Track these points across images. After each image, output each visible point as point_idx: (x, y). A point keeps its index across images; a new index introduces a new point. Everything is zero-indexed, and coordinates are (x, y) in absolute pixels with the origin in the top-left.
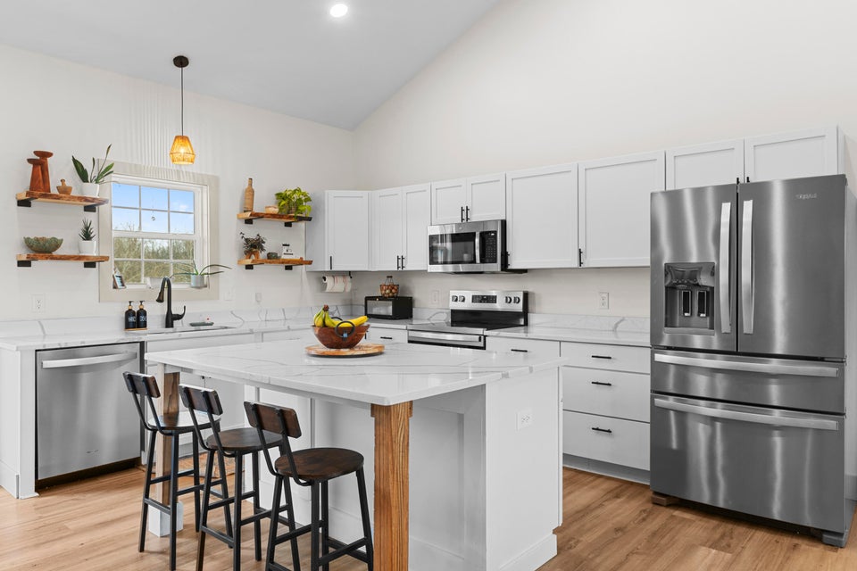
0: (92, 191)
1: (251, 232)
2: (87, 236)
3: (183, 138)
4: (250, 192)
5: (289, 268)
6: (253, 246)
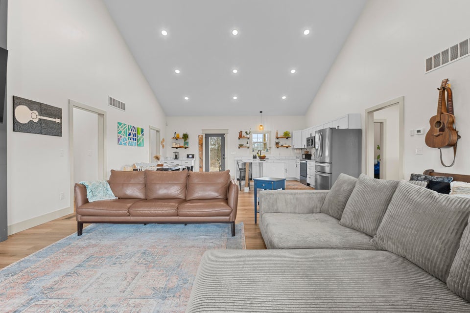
0: (248, 136)
1: (277, 141)
2: (247, 143)
3: (261, 126)
4: (277, 133)
5: (287, 148)
6: (277, 144)
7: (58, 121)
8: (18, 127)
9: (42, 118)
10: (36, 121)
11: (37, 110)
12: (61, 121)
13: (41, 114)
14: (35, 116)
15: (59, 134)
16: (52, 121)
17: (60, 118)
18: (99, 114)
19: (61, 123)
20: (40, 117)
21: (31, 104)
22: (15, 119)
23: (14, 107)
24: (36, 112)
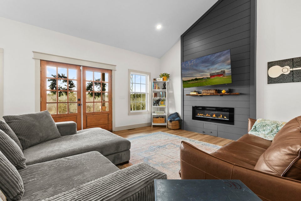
8: (271, 81)
9: (294, 69)
11: (288, 65)
13: (292, 67)
14: (287, 70)
20: (292, 70)
21: (282, 63)
22: (268, 76)
23: (268, 69)
24: (288, 67)
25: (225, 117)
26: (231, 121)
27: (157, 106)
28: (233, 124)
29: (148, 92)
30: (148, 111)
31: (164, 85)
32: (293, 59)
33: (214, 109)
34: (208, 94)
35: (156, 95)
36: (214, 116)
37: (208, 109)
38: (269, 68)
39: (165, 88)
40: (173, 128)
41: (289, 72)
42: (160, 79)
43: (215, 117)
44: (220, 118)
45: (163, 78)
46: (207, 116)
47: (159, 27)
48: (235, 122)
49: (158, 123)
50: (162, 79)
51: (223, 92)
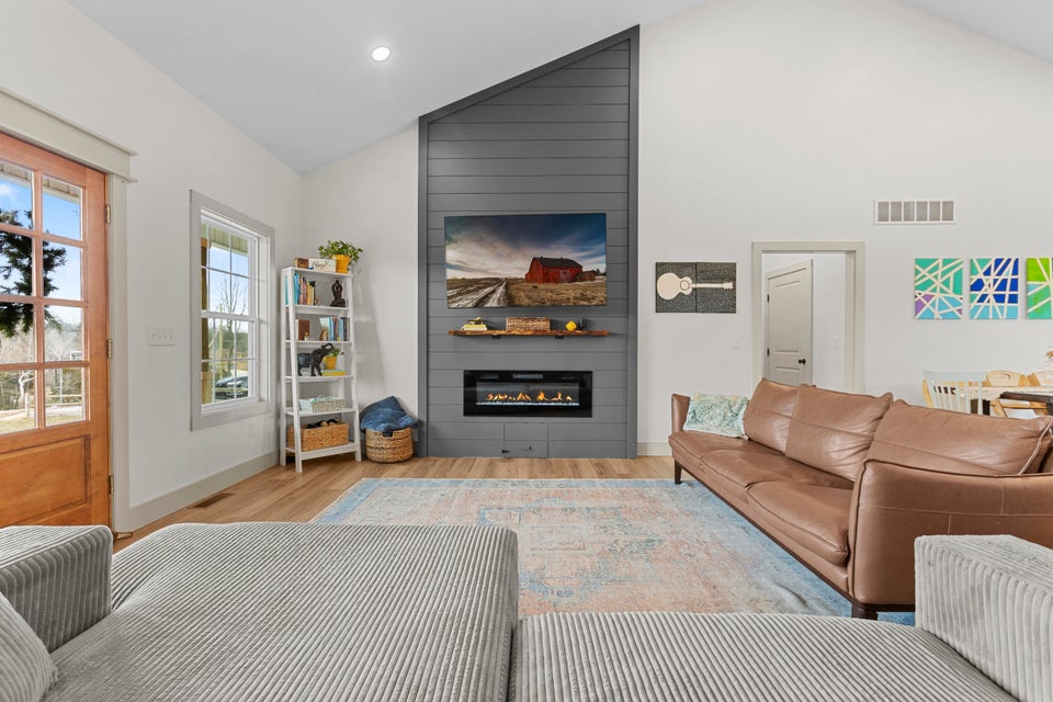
7: (728, 285)
8: (662, 306)
9: (699, 285)
10: (688, 292)
11: (689, 276)
12: (734, 285)
13: (696, 280)
14: (686, 285)
15: (730, 307)
16: (716, 289)
17: (733, 279)
18: (848, 252)
19: (734, 289)
20: (694, 286)
21: (680, 269)
22: (657, 294)
23: (657, 279)
24: (689, 279)
25: (569, 398)
26: (584, 408)
27: (313, 375)
28: (591, 416)
29: (263, 316)
30: (261, 400)
31: (337, 288)
32: (696, 264)
33: (541, 376)
34: (529, 333)
35: (304, 328)
36: (541, 397)
37: (519, 376)
38: (658, 275)
39: (339, 302)
40: (398, 457)
41: (690, 291)
42: (322, 261)
43: (543, 401)
44: (557, 401)
45: (337, 261)
46: (521, 401)
47: (381, 54)
48: (595, 409)
49: (323, 446)
50: (332, 263)
51: (571, 326)
